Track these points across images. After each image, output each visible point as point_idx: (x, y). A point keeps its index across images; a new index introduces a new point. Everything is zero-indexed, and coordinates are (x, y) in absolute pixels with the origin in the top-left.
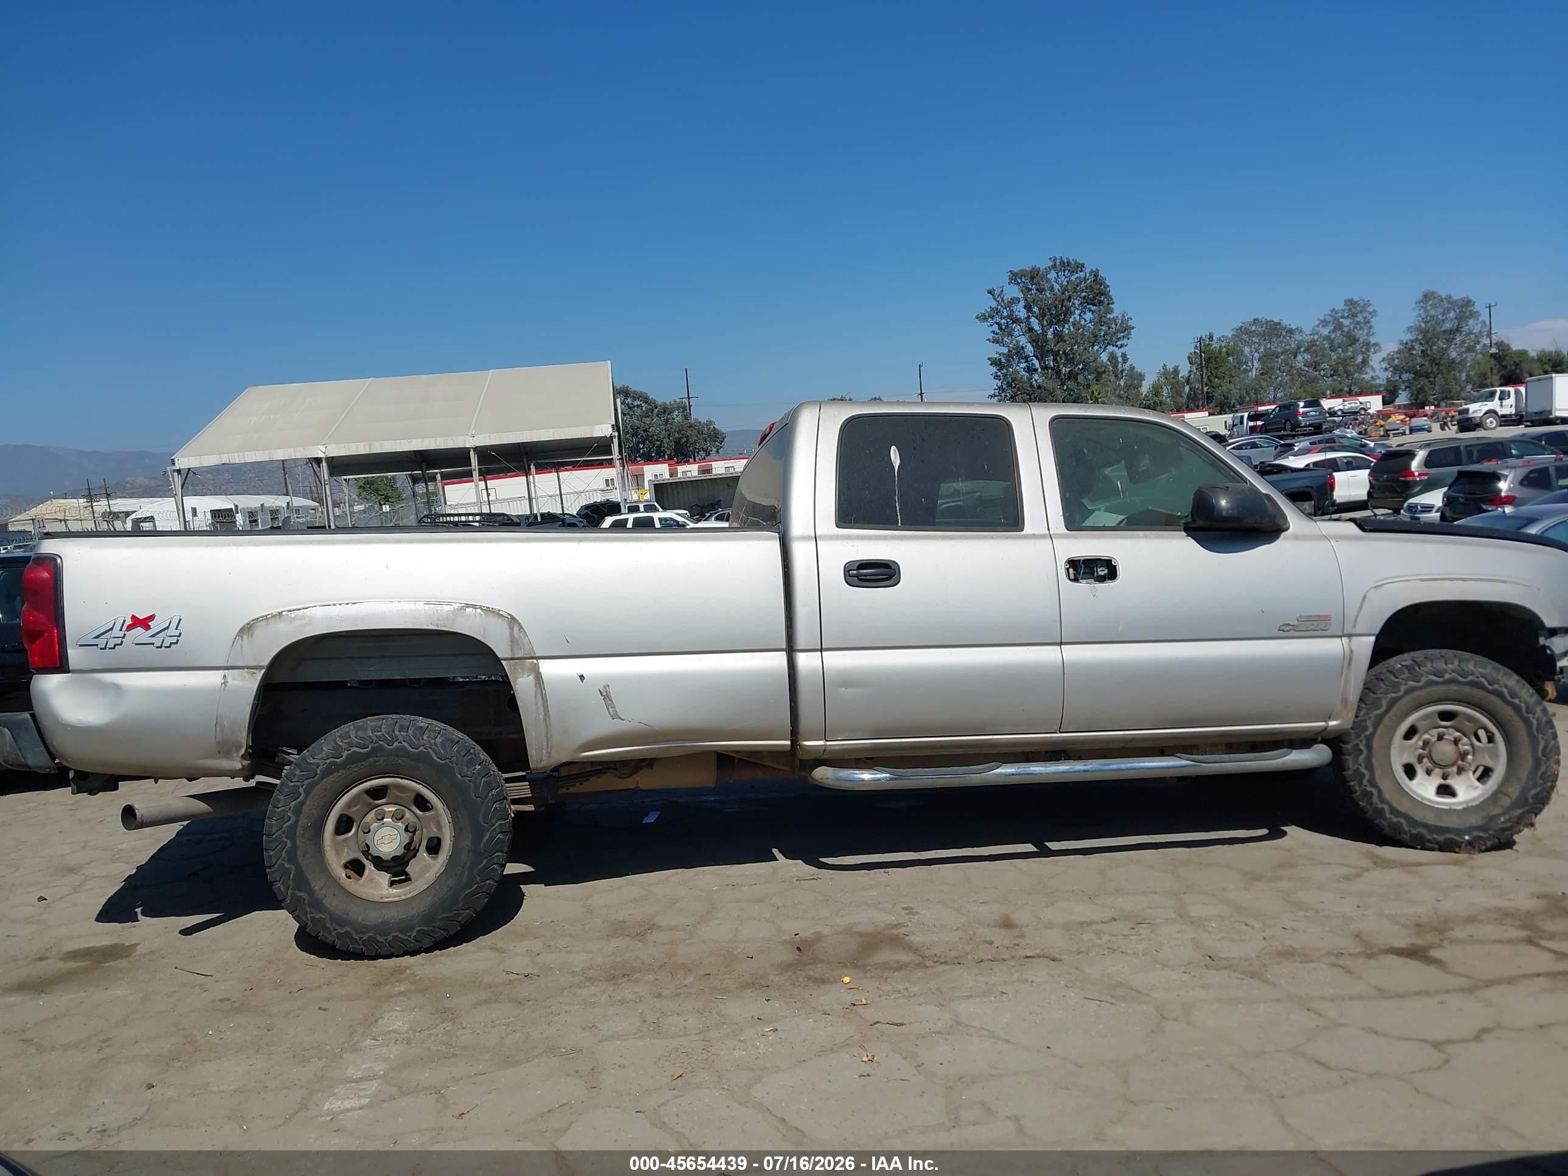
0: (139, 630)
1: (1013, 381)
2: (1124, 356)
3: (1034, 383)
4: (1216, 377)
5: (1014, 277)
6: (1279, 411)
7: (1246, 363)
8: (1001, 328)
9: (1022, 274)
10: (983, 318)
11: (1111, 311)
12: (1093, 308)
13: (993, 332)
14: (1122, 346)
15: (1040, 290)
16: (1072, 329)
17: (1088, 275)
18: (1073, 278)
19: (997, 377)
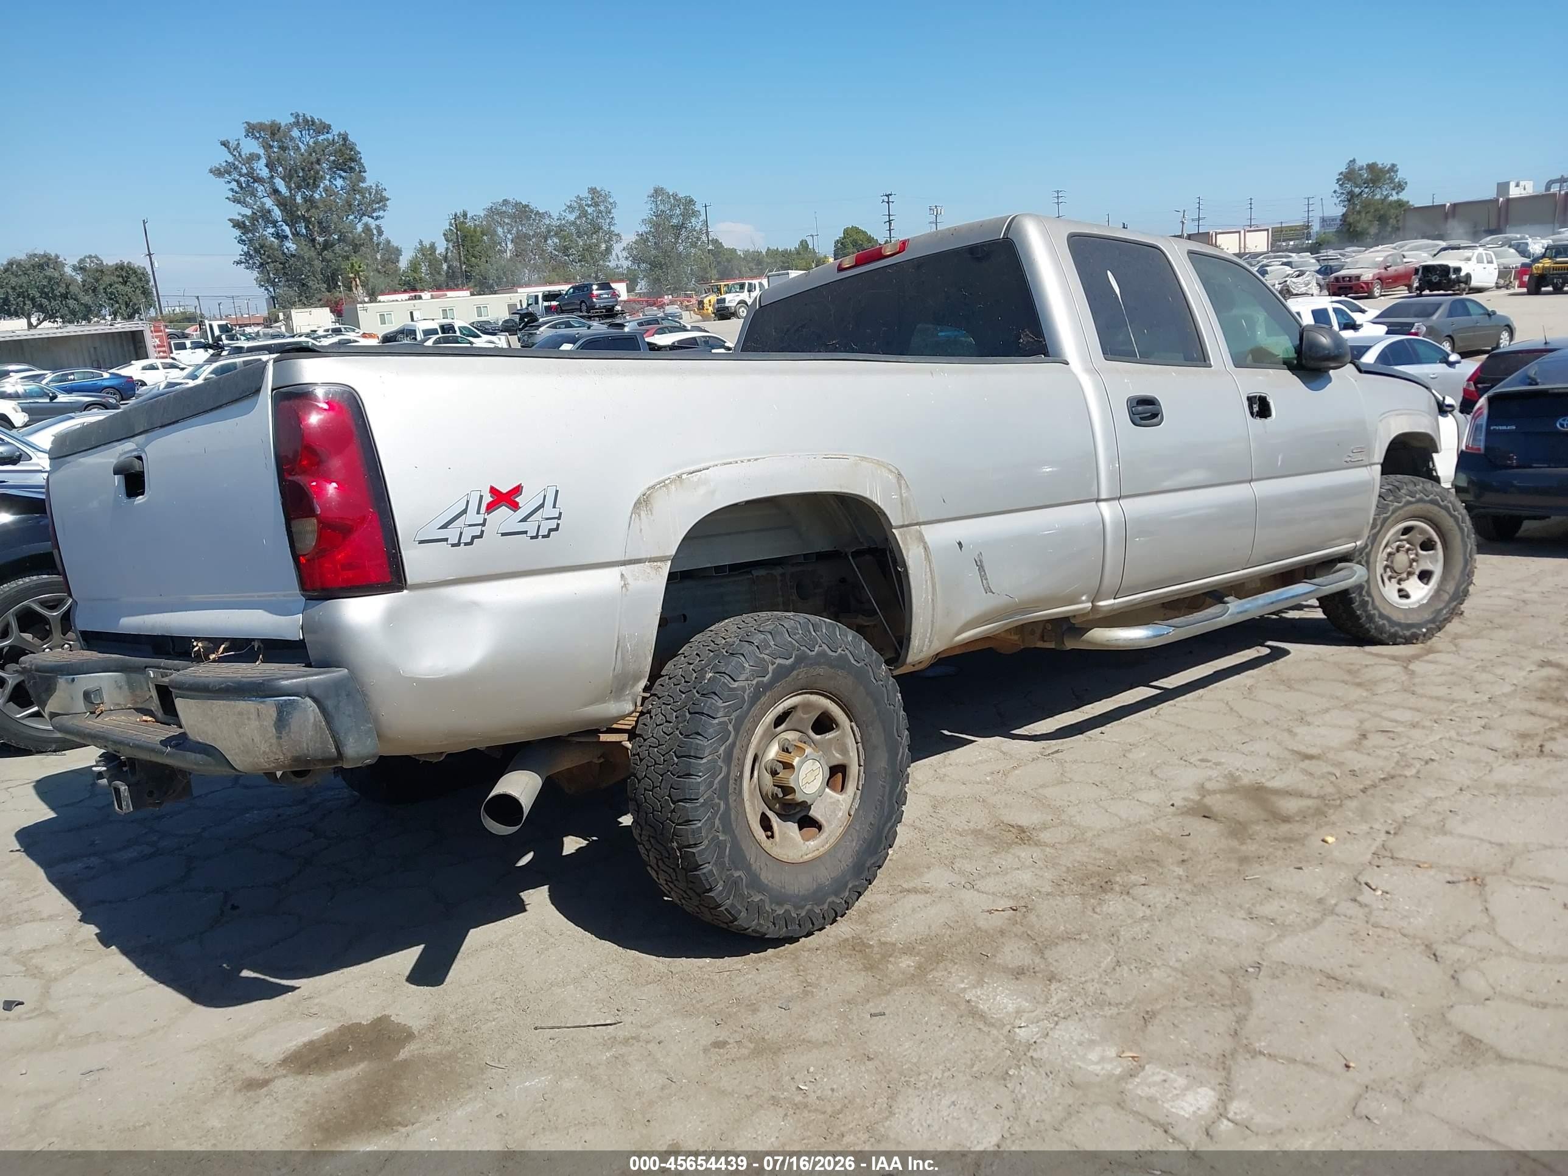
0: (503, 511)
1: (262, 247)
2: (378, 228)
3: (286, 250)
4: (473, 256)
5: (252, 130)
6: (574, 292)
7: (500, 243)
8: (241, 187)
9: (261, 127)
10: (218, 173)
11: (363, 180)
12: (344, 174)
13: (232, 190)
14: (377, 218)
15: (283, 148)
16: (324, 195)
17: (336, 137)
18: (321, 138)
19: (241, 241)
